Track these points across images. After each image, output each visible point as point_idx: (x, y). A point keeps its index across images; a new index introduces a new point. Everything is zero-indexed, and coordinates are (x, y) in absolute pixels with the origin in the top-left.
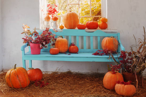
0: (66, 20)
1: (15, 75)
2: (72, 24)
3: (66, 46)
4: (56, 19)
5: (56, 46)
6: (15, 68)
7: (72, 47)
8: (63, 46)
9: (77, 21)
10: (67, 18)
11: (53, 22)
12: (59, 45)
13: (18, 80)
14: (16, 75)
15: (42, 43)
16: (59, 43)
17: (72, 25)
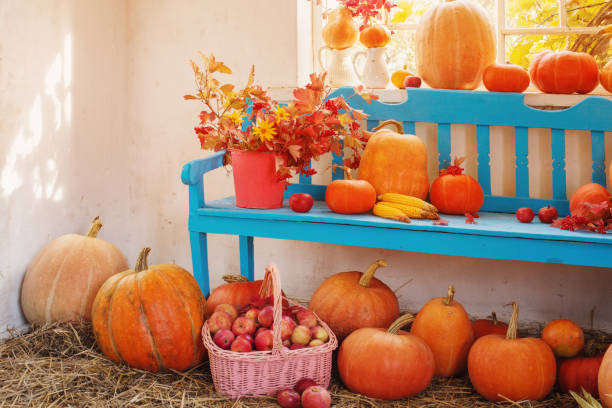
0: (424, 41)
1: (132, 303)
2: (458, 61)
3: (418, 174)
4: (375, 39)
5: (365, 173)
6: (142, 265)
7: (448, 178)
8: (401, 174)
9: (482, 49)
10: (432, 30)
11: (365, 54)
12: (380, 169)
13: (144, 329)
14: (137, 304)
15: (288, 151)
16: (380, 157)
17: (458, 67)
